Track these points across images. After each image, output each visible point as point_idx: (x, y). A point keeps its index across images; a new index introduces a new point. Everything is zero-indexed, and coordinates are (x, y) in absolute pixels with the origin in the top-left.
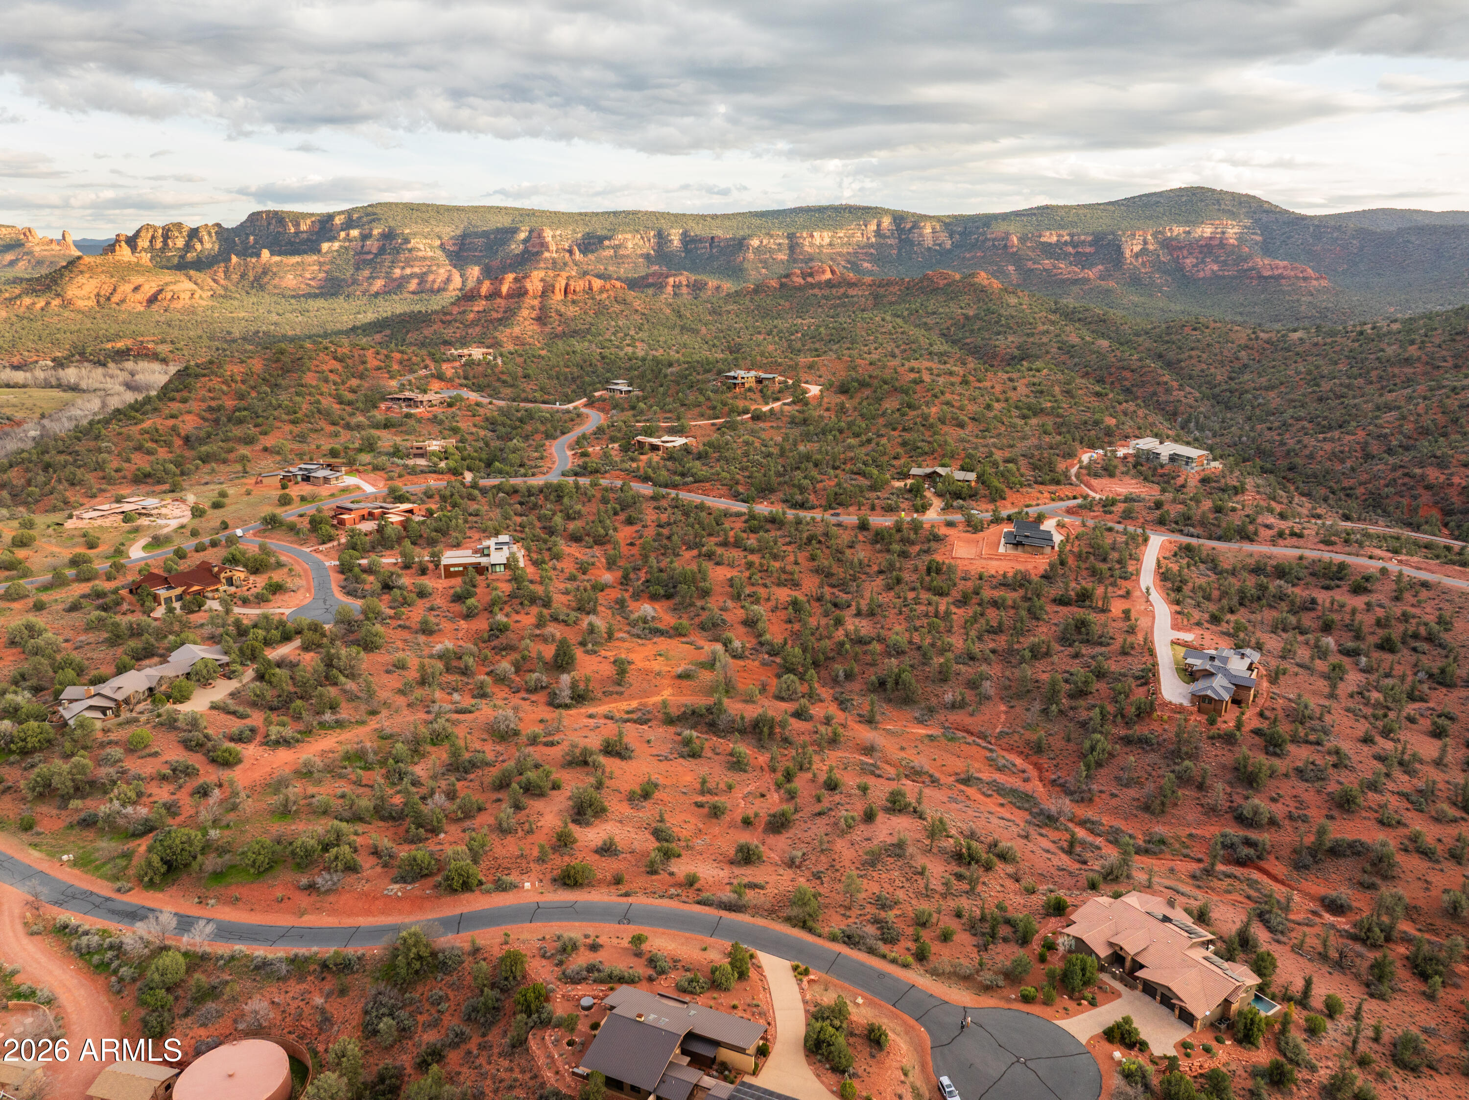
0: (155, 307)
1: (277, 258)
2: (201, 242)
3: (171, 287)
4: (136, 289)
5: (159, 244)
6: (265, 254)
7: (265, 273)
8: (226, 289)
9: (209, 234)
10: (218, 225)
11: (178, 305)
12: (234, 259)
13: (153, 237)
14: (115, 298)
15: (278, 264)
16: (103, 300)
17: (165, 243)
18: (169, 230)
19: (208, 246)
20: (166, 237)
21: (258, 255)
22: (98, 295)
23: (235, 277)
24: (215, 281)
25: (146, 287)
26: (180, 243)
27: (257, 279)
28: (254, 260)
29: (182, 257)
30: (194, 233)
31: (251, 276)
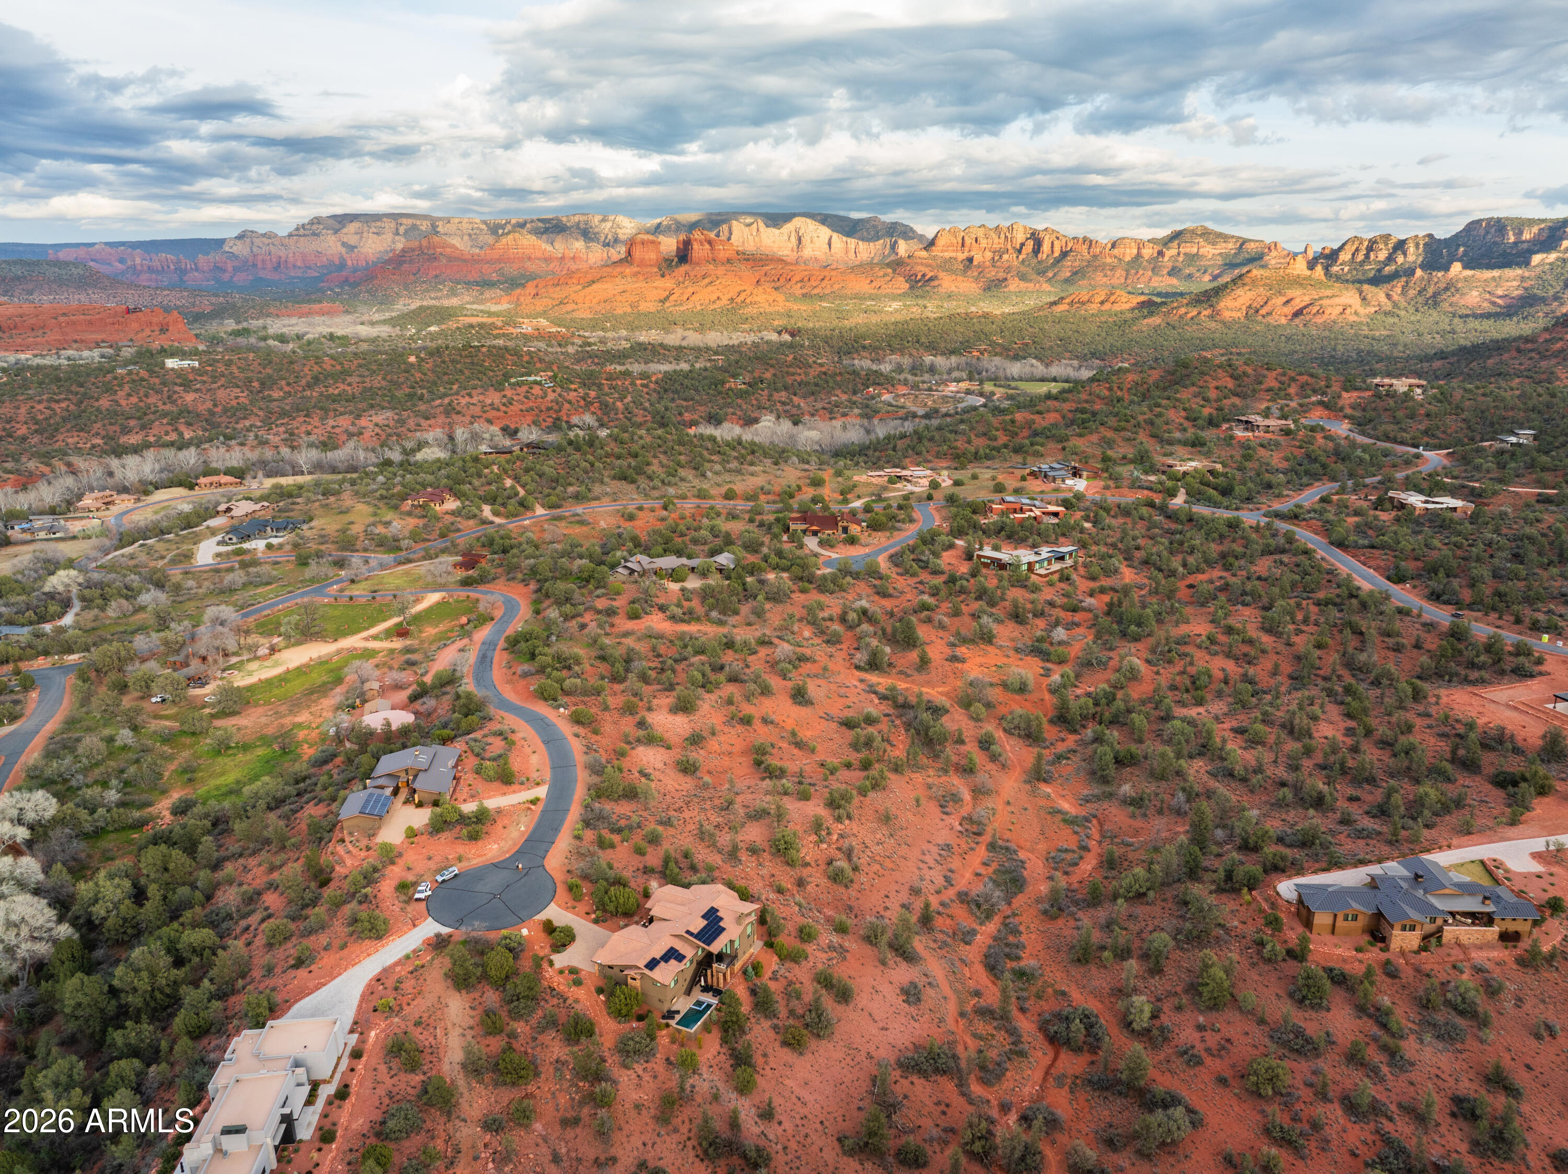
0: (1297, 321)
1: (1469, 273)
2: (1405, 254)
3: (1325, 302)
4: (1288, 302)
5: (1360, 257)
6: (1456, 267)
7: (1446, 289)
8: (1395, 305)
9: (1417, 246)
10: (1430, 236)
11: (1319, 320)
12: (1419, 273)
13: (1357, 250)
14: (1263, 312)
15: (1466, 279)
16: (1253, 311)
17: (1367, 256)
18: (1375, 242)
19: (1411, 258)
20: (1370, 249)
21: (1447, 269)
22: (1250, 307)
23: (1412, 293)
24: (1388, 296)
25: (1297, 301)
26: (1382, 255)
27: (1435, 295)
28: (1440, 274)
29: (1379, 271)
30: (1401, 246)
31: (1431, 291)
